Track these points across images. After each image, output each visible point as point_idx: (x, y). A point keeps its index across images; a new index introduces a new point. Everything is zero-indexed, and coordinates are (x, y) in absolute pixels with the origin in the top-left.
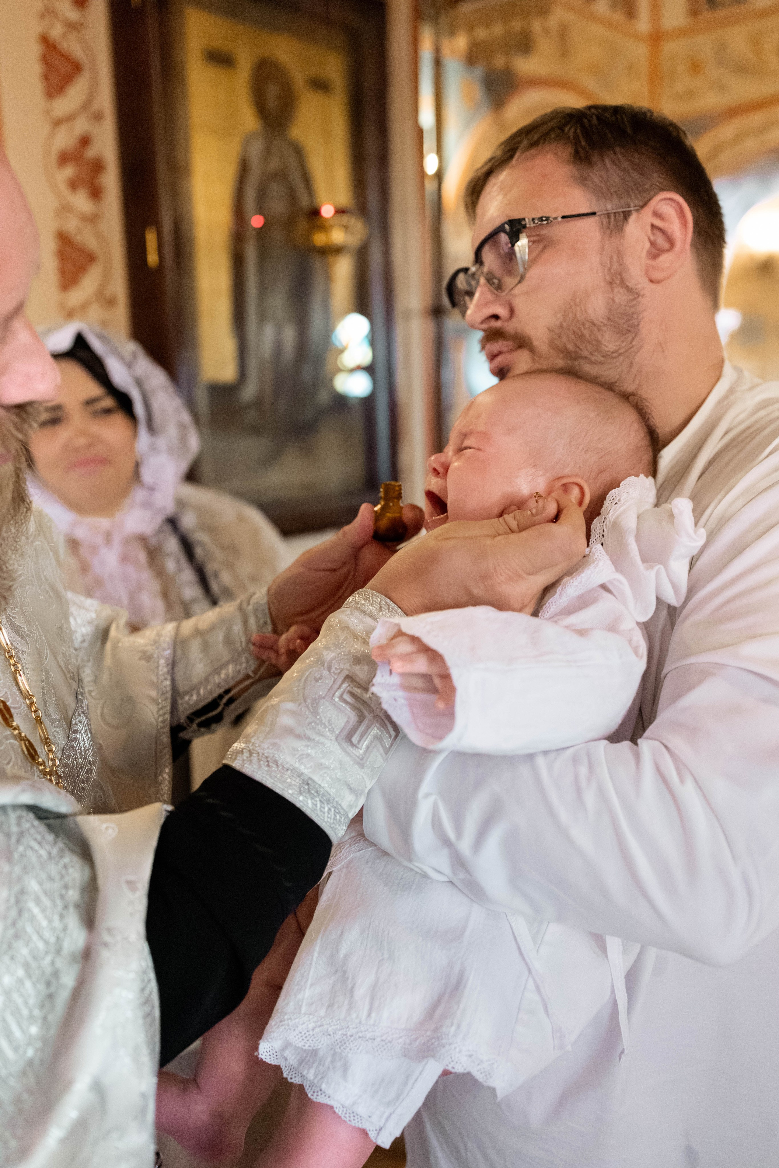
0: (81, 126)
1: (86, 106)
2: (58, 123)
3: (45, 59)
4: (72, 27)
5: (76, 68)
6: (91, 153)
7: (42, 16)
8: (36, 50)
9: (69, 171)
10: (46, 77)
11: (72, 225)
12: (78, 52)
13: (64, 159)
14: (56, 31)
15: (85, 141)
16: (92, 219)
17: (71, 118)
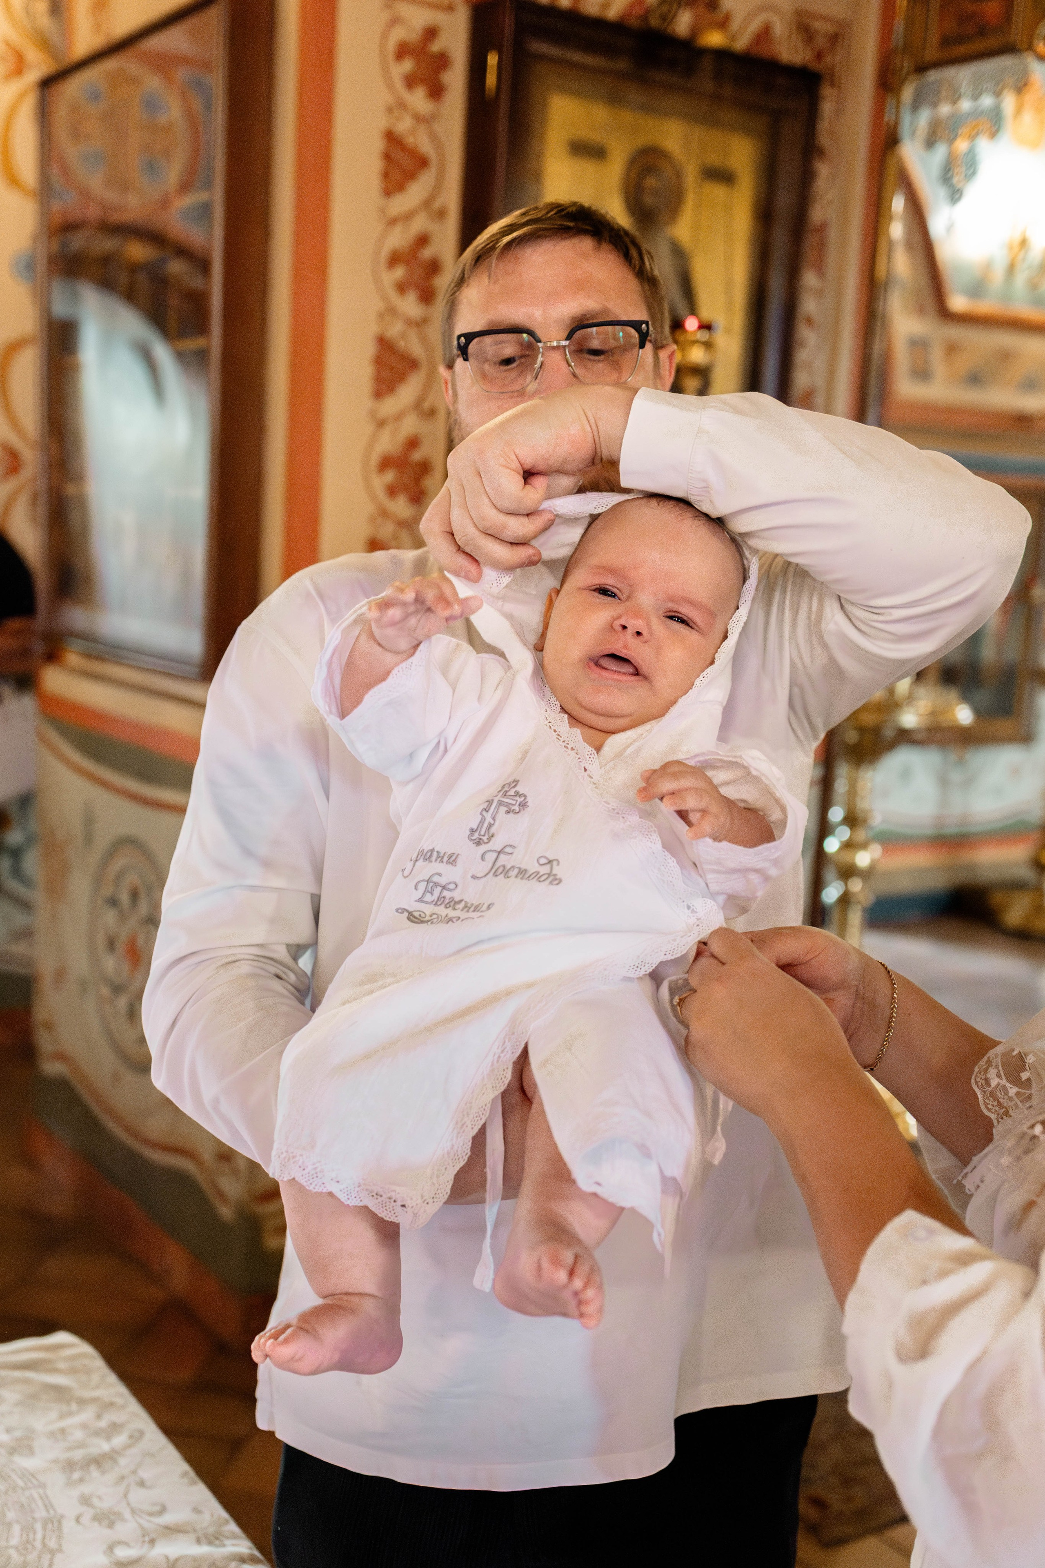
0: (419, 224)
1: (427, 203)
2: (393, 222)
3: (387, 156)
4: (419, 119)
5: (423, 162)
6: (427, 253)
7: (390, 110)
8: (378, 145)
9: (399, 272)
10: (386, 175)
11: (395, 330)
12: (425, 145)
13: (394, 260)
14: (404, 125)
15: (423, 240)
16: (421, 324)
17: (408, 216)
